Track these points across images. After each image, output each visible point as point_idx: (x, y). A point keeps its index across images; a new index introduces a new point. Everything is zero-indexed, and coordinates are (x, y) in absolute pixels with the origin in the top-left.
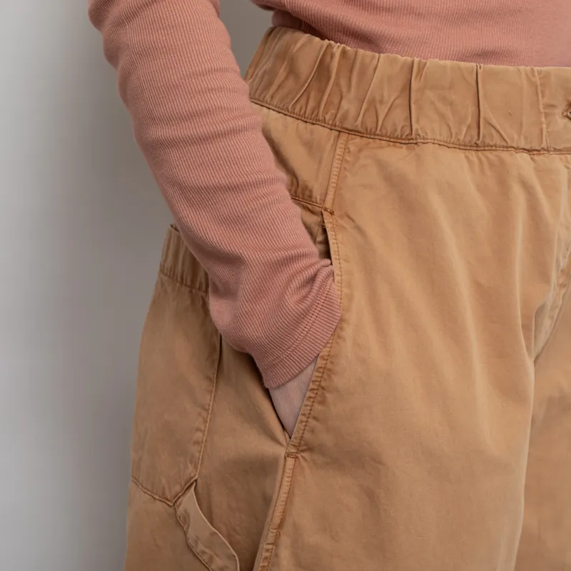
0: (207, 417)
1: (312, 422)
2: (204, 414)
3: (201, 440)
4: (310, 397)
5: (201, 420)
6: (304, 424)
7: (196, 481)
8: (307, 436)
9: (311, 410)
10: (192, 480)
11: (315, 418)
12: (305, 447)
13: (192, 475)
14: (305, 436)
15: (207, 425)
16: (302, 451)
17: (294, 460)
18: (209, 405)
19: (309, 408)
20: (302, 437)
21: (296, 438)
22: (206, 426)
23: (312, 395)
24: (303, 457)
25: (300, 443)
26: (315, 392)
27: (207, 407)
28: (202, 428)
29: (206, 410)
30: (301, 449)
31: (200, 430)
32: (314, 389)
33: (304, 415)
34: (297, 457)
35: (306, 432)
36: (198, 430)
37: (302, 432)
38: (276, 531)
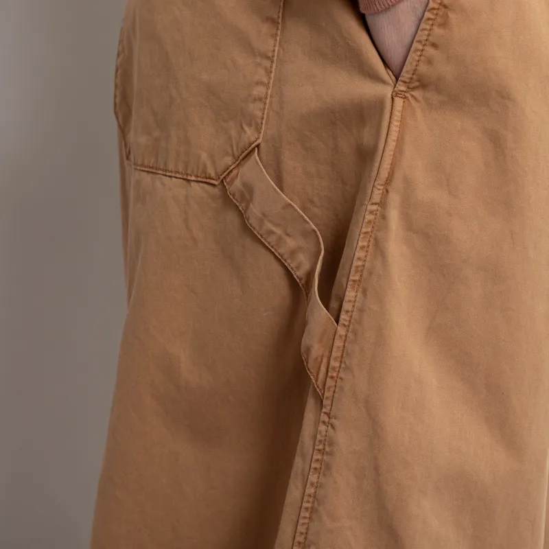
0: (271, 67)
1: (430, 51)
2: (267, 63)
3: (263, 95)
4: (429, 19)
5: (261, 72)
6: (419, 53)
7: (258, 146)
8: (423, 68)
9: (429, 35)
10: (253, 146)
11: (434, 45)
12: (417, 84)
13: (253, 139)
14: (418, 68)
15: (272, 75)
16: (414, 88)
17: (402, 100)
18: (274, 51)
19: (426, 32)
20: (415, 70)
21: (407, 72)
22: (270, 78)
23: (432, 17)
24: (412, 96)
25: (411, 78)
26: (435, 12)
27: (270, 54)
28: (265, 80)
29: (268, 58)
30: (412, 85)
31: (262, 83)
32: (434, 9)
33: (420, 42)
34: (406, 98)
35: (421, 64)
36: (258, 83)
37: (415, 64)
38: (382, 187)
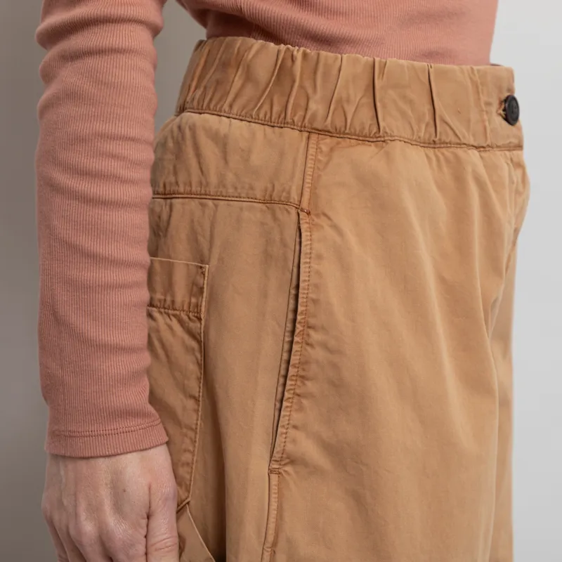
0: (195, 438)
1: (292, 432)
2: (191, 434)
3: (190, 461)
4: (287, 407)
5: (187, 441)
6: (284, 436)
7: (188, 503)
8: (289, 447)
9: (289, 420)
10: (184, 503)
11: (295, 427)
12: (287, 461)
13: (183, 497)
14: (286, 448)
15: (197, 445)
16: (285, 465)
17: (277, 475)
18: (197, 424)
19: (287, 418)
20: (284, 450)
21: (278, 452)
22: (195, 446)
23: (289, 405)
24: (285, 471)
25: (282, 457)
26: (291, 400)
27: (194, 427)
28: (191, 448)
29: (192, 429)
30: (283, 463)
31: (189, 451)
32: (289, 398)
33: (283, 426)
34: (280, 473)
35: (287, 444)
36: (185, 451)
37: (283, 444)
38: (270, 550)
